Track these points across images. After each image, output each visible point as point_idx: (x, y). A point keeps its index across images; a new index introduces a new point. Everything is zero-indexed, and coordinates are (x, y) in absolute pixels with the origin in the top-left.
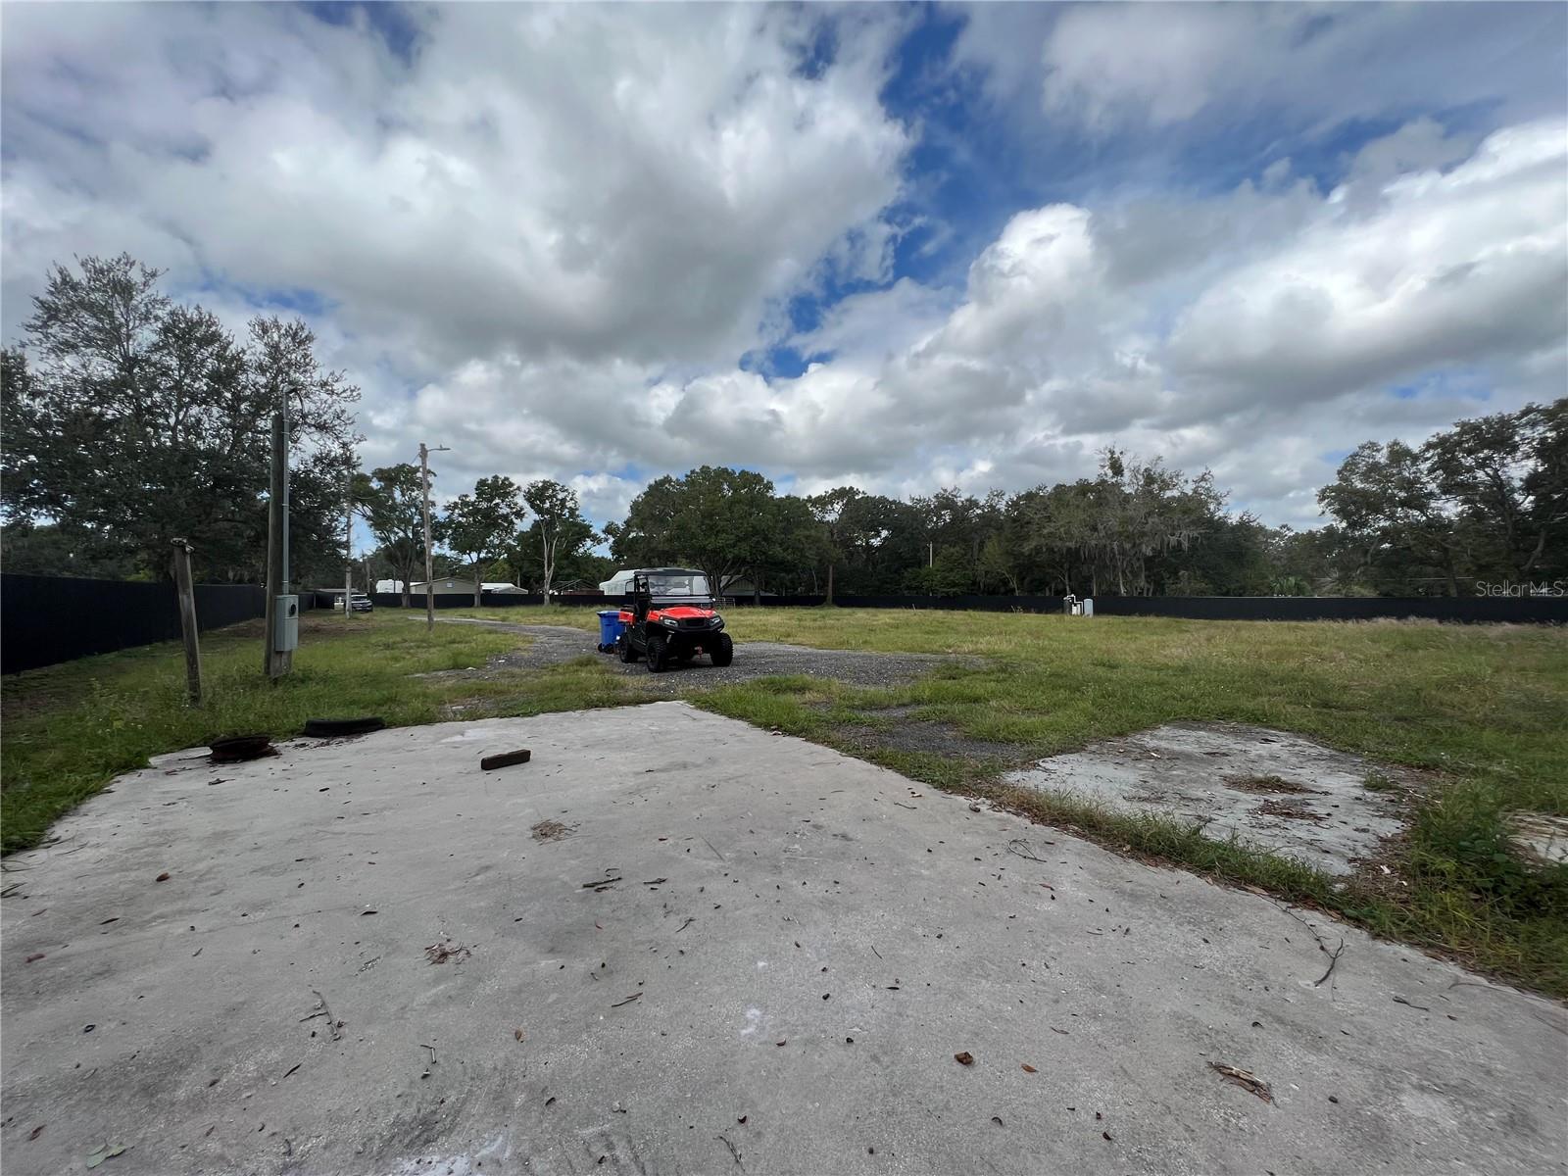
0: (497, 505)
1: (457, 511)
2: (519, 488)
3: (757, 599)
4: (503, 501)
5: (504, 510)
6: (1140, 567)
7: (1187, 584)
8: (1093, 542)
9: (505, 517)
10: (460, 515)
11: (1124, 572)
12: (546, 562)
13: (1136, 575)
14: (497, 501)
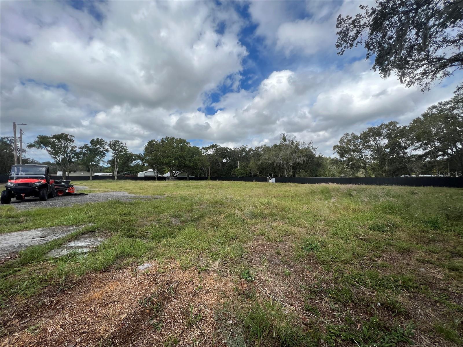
0: (99, 148)
1: (84, 149)
2: (106, 142)
3: (188, 178)
4: (101, 146)
5: (102, 149)
6: (291, 169)
7: (302, 174)
8: (277, 161)
9: (102, 152)
10: (85, 151)
11: (286, 170)
12: (116, 166)
13: (290, 171)
14: (98, 146)
